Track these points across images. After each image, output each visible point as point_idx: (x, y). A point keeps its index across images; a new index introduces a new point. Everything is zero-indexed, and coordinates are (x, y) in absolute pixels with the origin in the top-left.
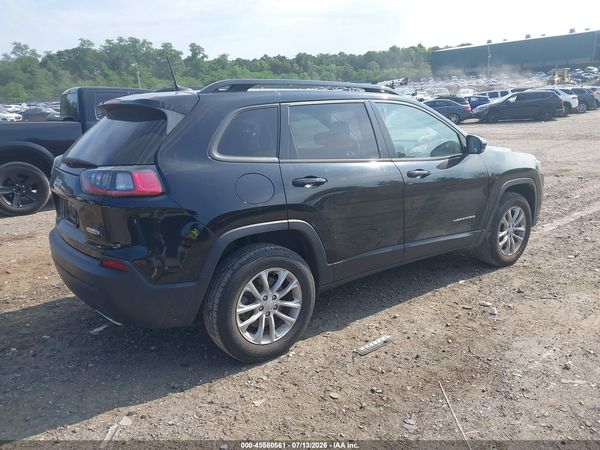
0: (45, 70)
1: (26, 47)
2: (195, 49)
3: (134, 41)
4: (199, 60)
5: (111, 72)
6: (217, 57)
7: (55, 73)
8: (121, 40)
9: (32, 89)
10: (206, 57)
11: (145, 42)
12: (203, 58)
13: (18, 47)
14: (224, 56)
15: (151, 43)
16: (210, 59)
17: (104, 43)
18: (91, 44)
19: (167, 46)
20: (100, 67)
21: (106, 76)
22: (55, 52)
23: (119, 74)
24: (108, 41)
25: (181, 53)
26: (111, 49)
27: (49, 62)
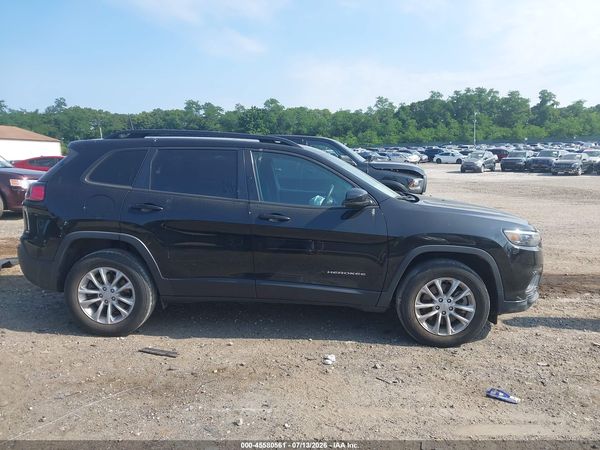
0: (396, 120)
1: (386, 100)
2: (545, 96)
3: (481, 91)
4: (548, 108)
5: (453, 120)
6: (571, 104)
7: (404, 121)
8: (468, 90)
9: (384, 135)
10: (557, 104)
11: (491, 91)
12: (553, 105)
13: (381, 100)
14: (580, 103)
15: (497, 92)
16: (560, 107)
17: (452, 94)
18: (440, 95)
19: (513, 94)
20: (443, 116)
21: (447, 124)
22: (408, 104)
23: (461, 123)
24: (456, 92)
25: (527, 101)
26: (458, 99)
27: (402, 113)
